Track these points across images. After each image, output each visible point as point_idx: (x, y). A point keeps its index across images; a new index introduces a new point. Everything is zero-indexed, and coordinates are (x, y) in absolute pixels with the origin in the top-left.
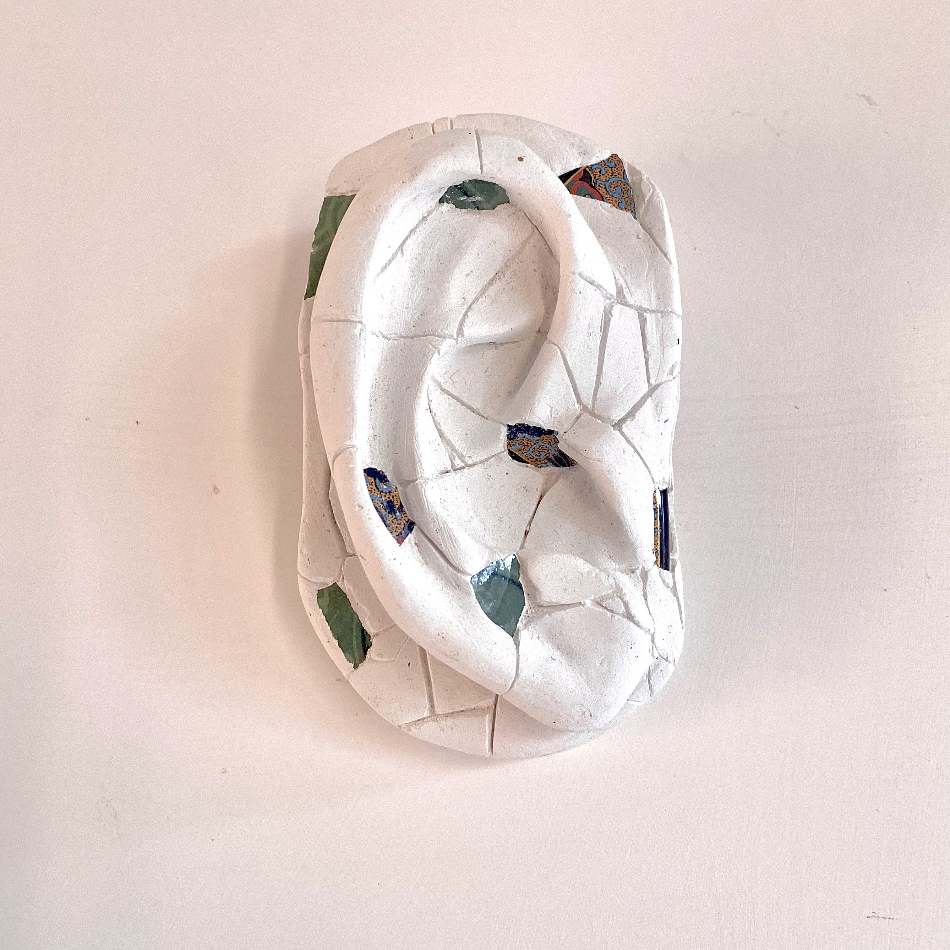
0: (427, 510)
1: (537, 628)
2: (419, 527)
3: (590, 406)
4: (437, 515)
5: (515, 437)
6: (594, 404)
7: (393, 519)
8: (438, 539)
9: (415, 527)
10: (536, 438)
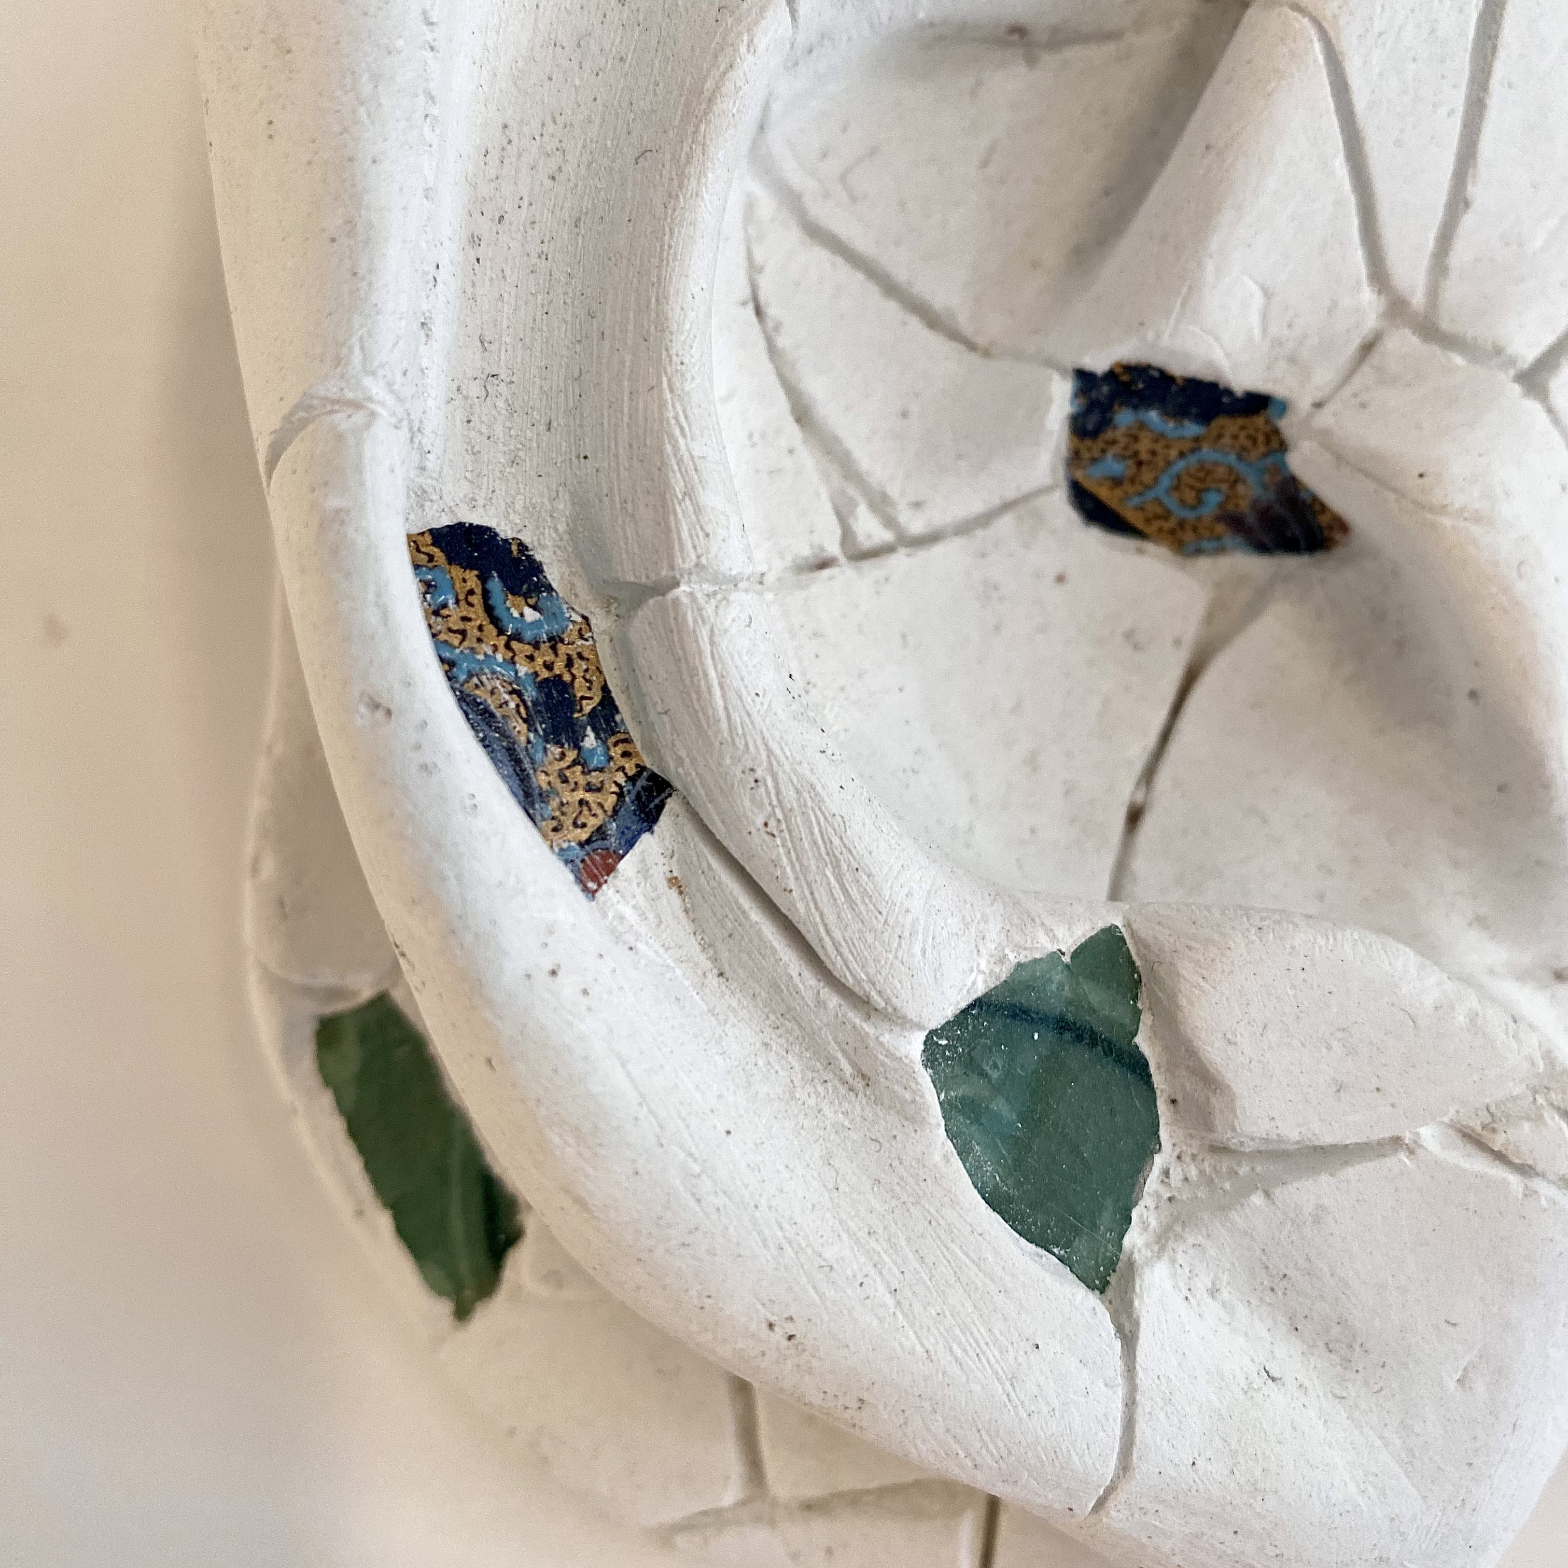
0: (724, 725)
1: (1212, 1252)
2: (686, 804)
3: (1418, 299)
4: (770, 752)
5: (1105, 423)
6: (1434, 291)
7: (563, 764)
8: (775, 863)
9: (672, 805)
10: (1192, 429)
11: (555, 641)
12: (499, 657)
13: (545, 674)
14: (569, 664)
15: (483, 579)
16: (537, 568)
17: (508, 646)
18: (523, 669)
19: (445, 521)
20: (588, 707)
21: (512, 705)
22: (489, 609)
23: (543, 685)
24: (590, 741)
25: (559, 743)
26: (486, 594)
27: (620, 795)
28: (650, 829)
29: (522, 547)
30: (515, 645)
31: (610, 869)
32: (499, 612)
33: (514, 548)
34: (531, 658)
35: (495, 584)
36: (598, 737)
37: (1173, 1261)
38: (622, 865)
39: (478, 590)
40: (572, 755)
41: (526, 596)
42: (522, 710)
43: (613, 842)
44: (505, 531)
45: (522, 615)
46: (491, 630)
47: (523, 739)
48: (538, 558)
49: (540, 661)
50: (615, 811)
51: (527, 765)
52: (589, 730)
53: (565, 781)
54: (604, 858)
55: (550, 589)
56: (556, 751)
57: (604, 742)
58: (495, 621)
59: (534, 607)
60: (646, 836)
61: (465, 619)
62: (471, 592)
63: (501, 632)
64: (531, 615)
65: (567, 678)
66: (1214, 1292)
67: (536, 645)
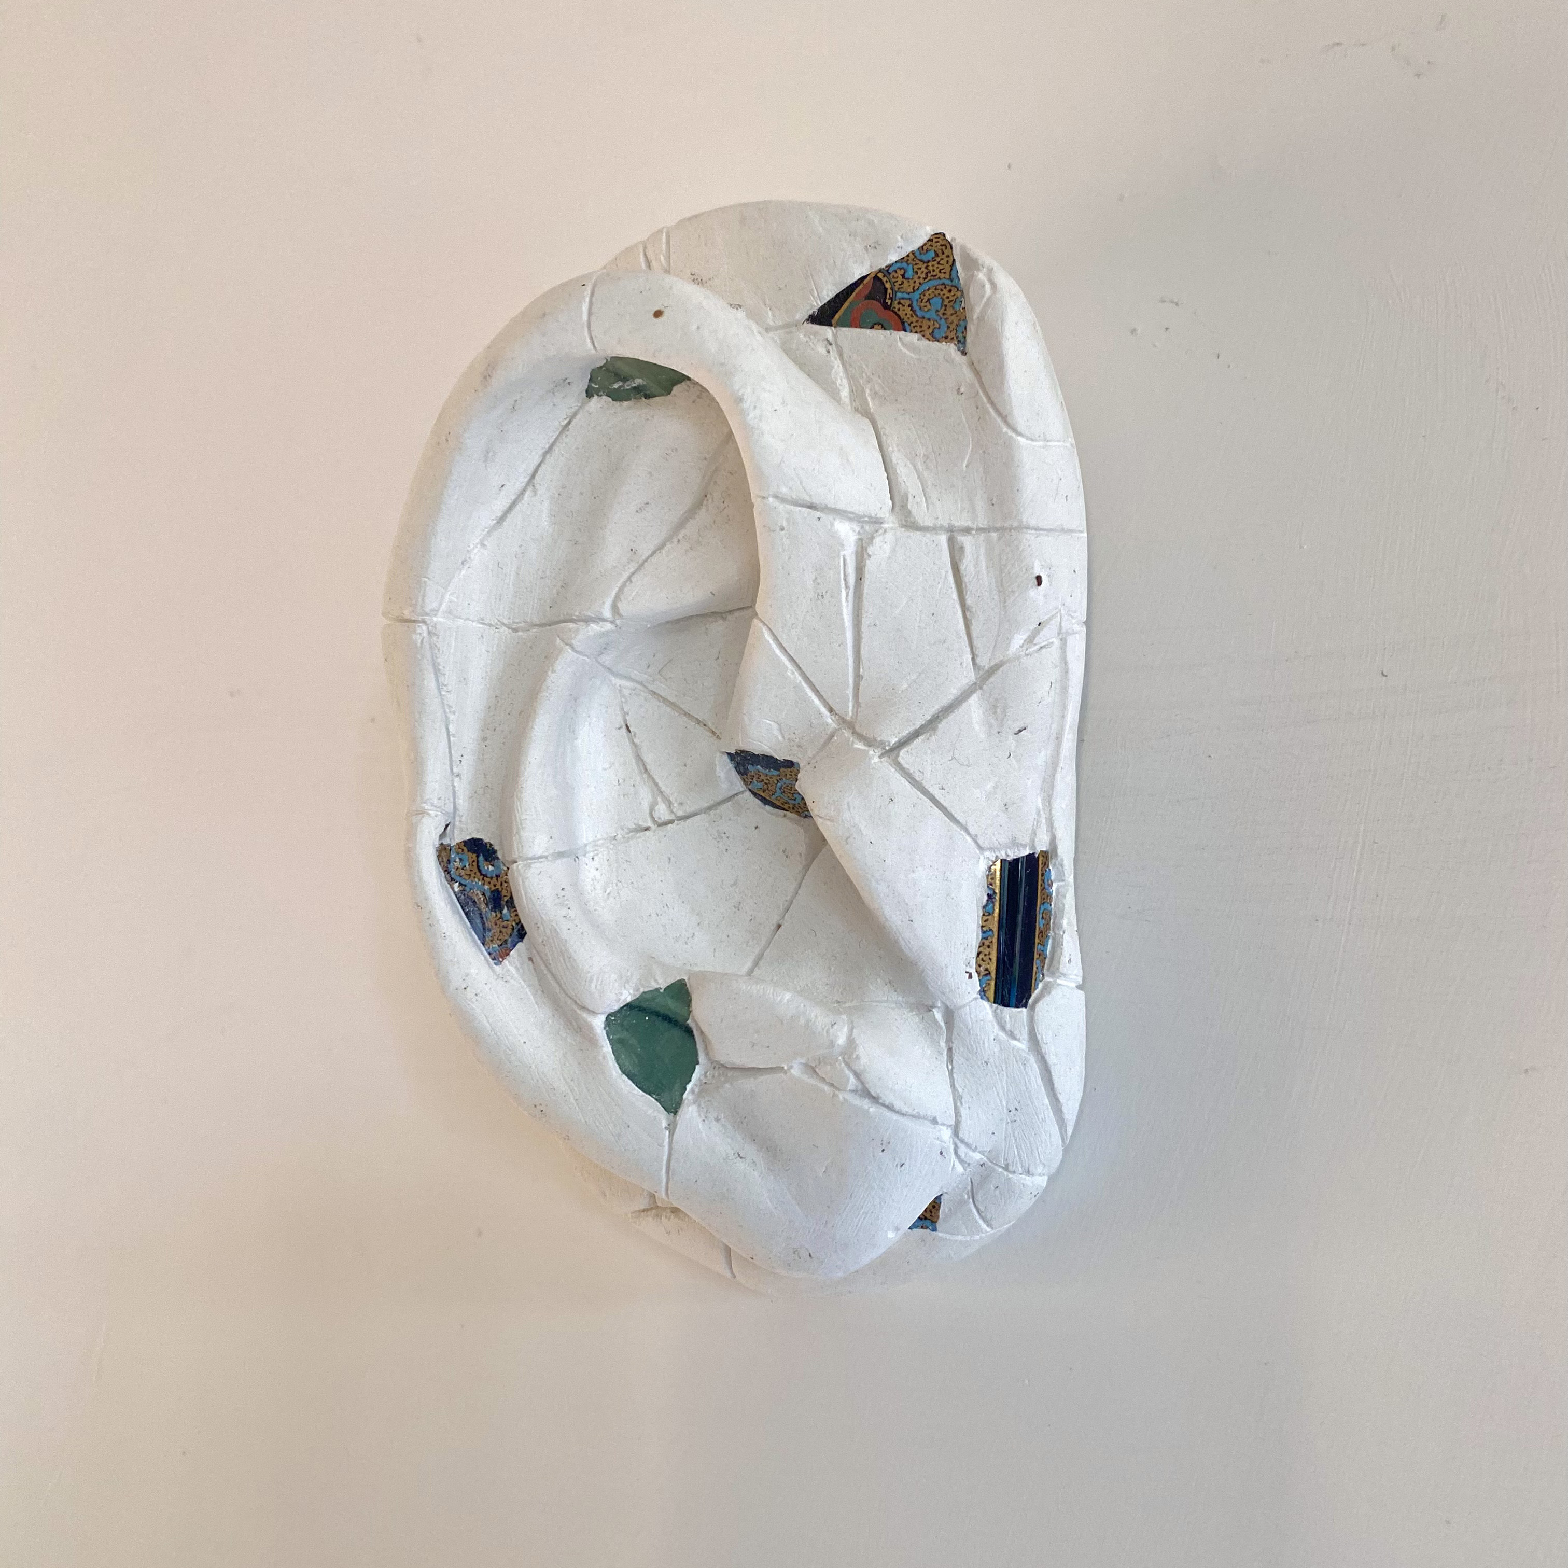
1: (716, 1104)
2: (529, 934)
3: (849, 716)
5: (746, 770)
6: (856, 713)
7: (498, 918)
9: (526, 937)
11: (497, 876)
12: (480, 883)
13: (493, 888)
14: (501, 884)
15: (478, 857)
16: (495, 852)
17: (483, 879)
18: (486, 887)
19: (468, 838)
20: (506, 899)
21: (482, 899)
22: (478, 867)
23: (492, 892)
24: (505, 911)
25: (495, 912)
26: (478, 862)
27: (513, 929)
28: (522, 941)
29: (491, 845)
30: (485, 878)
31: (508, 954)
32: (481, 868)
33: (488, 845)
34: (490, 883)
35: (481, 858)
36: (508, 909)
37: (699, 1105)
38: (512, 953)
39: (476, 861)
40: (499, 915)
41: (490, 861)
42: (485, 901)
43: (509, 945)
44: (486, 840)
45: (488, 868)
46: (478, 874)
47: (484, 910)
48: (495, 848)
49: (492, 884)
50: (511, 935)
51: (485, 919)
52: (506, 908)
53: (496, 924)
54: (506, 950)
55: (498, 858)
56: (494, 914)
57: (510, 911)
58: (480, 871)
59: (493, 865)
60: (520, 944)
61: (471, 870)
62: (474, 861)
63: (481, 874)
64: (491, 868)
65: (500, 889)
66: (717, 1120)
67: (492, 878)
